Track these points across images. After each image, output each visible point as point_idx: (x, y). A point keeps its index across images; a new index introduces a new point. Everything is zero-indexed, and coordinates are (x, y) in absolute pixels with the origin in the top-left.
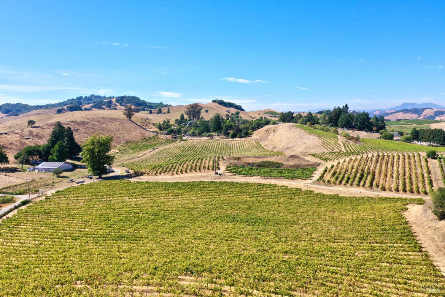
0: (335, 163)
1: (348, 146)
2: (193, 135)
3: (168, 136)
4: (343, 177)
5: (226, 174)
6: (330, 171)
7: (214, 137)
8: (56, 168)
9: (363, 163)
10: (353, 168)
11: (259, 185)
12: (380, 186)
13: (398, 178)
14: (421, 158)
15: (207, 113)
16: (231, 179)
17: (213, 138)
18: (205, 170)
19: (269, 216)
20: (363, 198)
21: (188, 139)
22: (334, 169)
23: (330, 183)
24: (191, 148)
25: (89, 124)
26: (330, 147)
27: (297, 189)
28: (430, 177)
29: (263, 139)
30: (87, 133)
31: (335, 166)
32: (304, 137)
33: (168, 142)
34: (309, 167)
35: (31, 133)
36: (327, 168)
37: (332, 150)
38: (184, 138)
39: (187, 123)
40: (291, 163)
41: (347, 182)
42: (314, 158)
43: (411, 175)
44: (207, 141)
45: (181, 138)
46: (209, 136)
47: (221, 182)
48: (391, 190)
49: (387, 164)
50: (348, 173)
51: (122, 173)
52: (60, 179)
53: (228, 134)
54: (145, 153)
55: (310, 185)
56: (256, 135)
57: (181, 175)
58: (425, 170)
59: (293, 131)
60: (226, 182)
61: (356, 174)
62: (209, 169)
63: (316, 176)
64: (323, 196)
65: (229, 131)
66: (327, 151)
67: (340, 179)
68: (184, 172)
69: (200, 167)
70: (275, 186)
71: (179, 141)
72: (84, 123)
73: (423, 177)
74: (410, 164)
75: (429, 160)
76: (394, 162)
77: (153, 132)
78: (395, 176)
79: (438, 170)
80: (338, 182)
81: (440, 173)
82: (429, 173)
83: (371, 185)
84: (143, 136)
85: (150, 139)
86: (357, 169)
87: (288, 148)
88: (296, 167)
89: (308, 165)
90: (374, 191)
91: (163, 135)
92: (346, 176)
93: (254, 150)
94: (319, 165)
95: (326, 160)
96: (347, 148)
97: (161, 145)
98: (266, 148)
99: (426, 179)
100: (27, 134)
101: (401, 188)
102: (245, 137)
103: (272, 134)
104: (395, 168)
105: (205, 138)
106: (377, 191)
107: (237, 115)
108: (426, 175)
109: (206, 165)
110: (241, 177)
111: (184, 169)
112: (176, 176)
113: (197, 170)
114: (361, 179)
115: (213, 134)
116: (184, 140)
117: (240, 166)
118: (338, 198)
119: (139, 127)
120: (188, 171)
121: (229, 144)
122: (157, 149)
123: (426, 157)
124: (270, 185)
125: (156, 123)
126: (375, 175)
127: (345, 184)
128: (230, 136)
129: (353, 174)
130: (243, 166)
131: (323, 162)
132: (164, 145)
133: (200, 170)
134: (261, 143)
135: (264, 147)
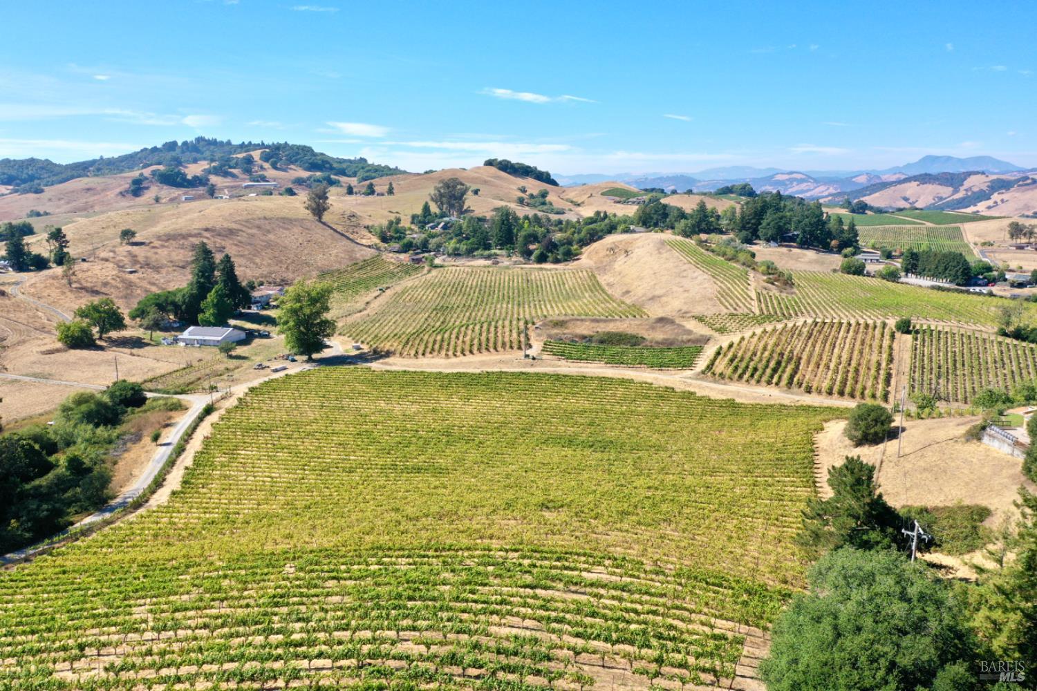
0: (736, 339)
1: (765, 300)
2: (456, 254)
3: (402, 256)
4: (747, 367)
5: (544, 357)
6: (725, 355)
7: (499, 259)
8: (220, 338)
9: (784, 339)
10: (765, 349)
11: (602, 379)
12: (804, 385)
13: (836, 371)
14: (886, 330)
15: (476, 197)
16: (553, 366)
17: (497, 263)
18: (504, 348)
19: (624, 436)
20: (771, 406)
21: (446, 264)
22: (733, 350)
23: (723, 378)
24: (458, 288)
25: (241, 233)
26: (731, 301)
27: (667, 388)
28: (890, 369)
29: (603, 268)
30: (242, 256)
31: (735, 345)
32: (685, 274)
33: (407, 271)
34: (689, 345)
35: (134, 259)
36: (721, 348)
37: (735, 309)
38: (437, 261)
39: (439, 224)
40: (659, 336)
41: (752, 376)
42: (701, 325)
43: (859, 365)
44: (486, 270)
45: (432, 260)
46: (488, 257)
47: (537, 374)
48: (820, 392)
49: (825, 342)
50: (756, 359)
51: (347, 351)
52: (234, 361)
53: (529, 253)
54: (368, 299)
55: (689, 381)
56: (589, 257)
57: (462, 358)
58: (885, 356)
59: (665, 255)
60: (546, 374)
61: (768, 362)
62: (511, 347)
63: (702, 363)
64: (710, 402)
65: (532, 247)
66: (725, 311)
67: (740, 371)
68: (467, 353)
69: (495, 344)
70: (631, 381)
71: (427, 268)
72: (231, 233)
73: (878, 369)
74: (863, 342)
75: (898, 335)
76: (837, 338)
77: (369, 246)
78: (832, 366)
79: (907, 356)
80: (736, 376)
81: (909, 361)
82: (891, 360)
83: (790, 383)
84: (351, 258)
85: (366, 263)
86: (773, 351)
87: (653, 298)
88: (668, 345)
89: (689, 341)
90: (792, 394)
91: (391, 255)
92: (752, 365)
93: (587, 295)
94: (707, 340)
95: (722, 331)
96: (763, 306)
97: (391, 278)
98: (609, 292)
99: (882, 372)
100: (126, 260)
101: (836, 389)
102: (566, 260)
103: (621, 259)
104: (836, 350)
105: (482, 262)
106: (797, 394)
107: (541, 200)
108: (884, 365)
109: (507, 339)
110: (570, 363)
111: (467, 347)
112: (454, 360)
113: (492, 350)
114: (775, 370)
115: (498, 252)
116: (436, 267)
117: (568, 342)
118: (732, 406)
119: (339, 236)
120: (475, 351)
121: (533, 277)
122: (387, 288)
123: (894, 329)
124: (623, 382)
125: (373, 226)
126: (799, 363)
127: (747, 381)
128: (533, 258)
129: (764, 362)
130: (573, 341)
131: (716, 335)
132: (400, 278)
133: (495, 349)
134: (598, 277)
135: (606, 288)
